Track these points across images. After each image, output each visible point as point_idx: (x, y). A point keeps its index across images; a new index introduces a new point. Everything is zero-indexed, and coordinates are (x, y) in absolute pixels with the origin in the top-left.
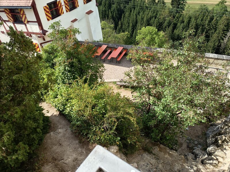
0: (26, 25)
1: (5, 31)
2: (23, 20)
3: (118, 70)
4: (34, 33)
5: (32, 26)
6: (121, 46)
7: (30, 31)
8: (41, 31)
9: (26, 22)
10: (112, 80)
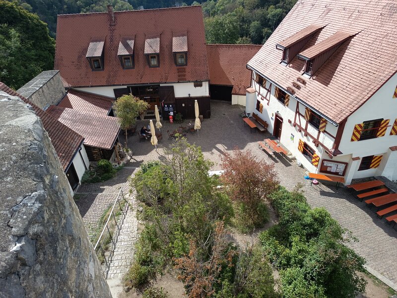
0: (319, 132)
1: (293, 122)
2: (321, 126)
4: (323, 145)
5: (326, 138)
7: (320, 140)
8: (333, 151)
9: (321, 130)
10: (391, 284)
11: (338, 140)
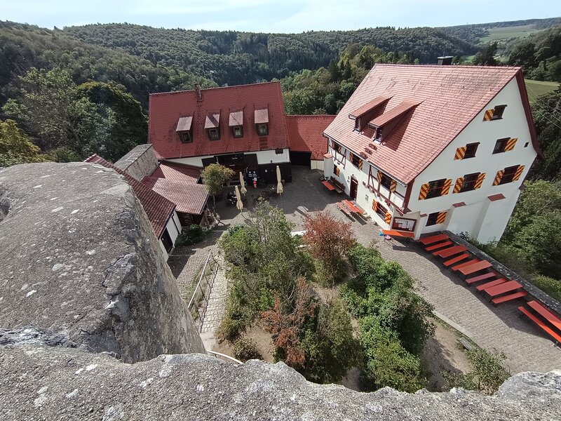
0: (391, 193)
1: (367, 184)
2: (391, 187)
3: (483, 315)
4: (394, 204)
5: (397, 198)
6: (519, 281)
7: (392, 200)
8: (403, 209)
9: (392, 191)
10: (458, 327)
11: (407, 199)
